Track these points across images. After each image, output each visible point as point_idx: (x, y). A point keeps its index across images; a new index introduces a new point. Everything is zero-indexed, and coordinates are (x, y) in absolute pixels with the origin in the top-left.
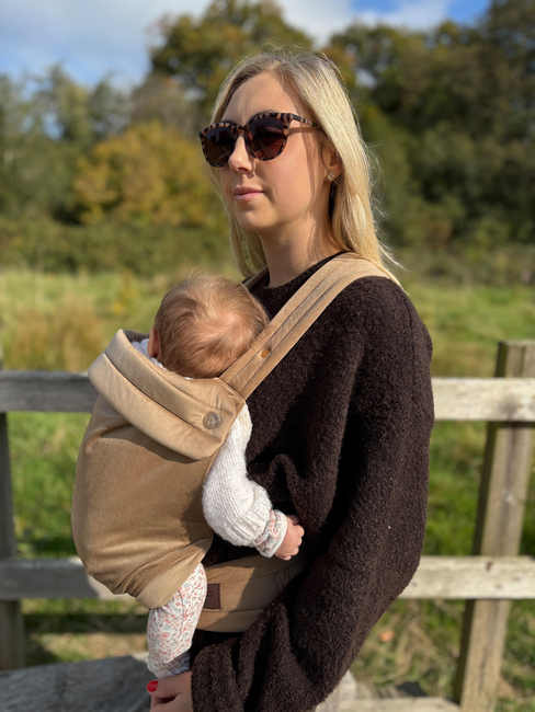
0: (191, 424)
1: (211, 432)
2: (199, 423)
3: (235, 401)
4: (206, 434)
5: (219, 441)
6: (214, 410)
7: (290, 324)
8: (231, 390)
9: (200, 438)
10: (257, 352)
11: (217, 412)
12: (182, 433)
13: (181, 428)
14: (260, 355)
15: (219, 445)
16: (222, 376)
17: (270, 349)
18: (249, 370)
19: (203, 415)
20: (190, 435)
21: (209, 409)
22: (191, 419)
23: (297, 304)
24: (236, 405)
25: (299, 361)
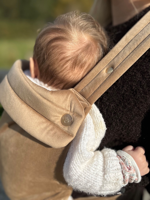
0: (52, 123)
1: (66, 129)
2: (58, 121)
3: (84, 105)
4: (62, 131)
5: (72, 136)
6: (68, 112)
7: (130, 48)
8: (81, 97)
9: (59, 133)
10: (103, 69)
11: (71, 114)
12: (46, 128)
13: (45, 125)
14: (105, 71)
15: (72, 139)
16: (76, 87)
17: (113, 67)
18: (96, 83)
19: (61, 116)
20: (51, 130)
21: (65, 112)
22: (53, 119)
23: (135, 33)
24: (85, 109)
25: (139, 75)
